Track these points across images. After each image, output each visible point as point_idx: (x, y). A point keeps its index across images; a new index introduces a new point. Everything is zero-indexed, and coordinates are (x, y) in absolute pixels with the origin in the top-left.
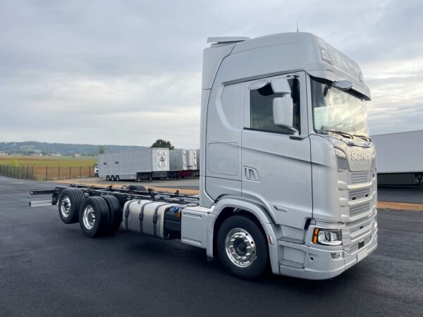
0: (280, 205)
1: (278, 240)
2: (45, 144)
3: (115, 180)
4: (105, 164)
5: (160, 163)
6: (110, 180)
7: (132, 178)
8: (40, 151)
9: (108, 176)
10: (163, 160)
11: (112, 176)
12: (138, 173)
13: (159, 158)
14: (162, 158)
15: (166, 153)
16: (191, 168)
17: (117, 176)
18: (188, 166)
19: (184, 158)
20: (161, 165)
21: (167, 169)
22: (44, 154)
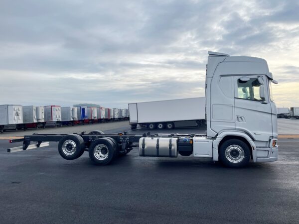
0: (257, 132)
1: (257, 147)
5: (16, 117)
10: (18, 115)
13: (14, 112)
14: (17, 112)
15: (20, 109)
16: (40, 121)
18: (38, 120)
19: (34, 112)
20: (16, 119)
21: (21, 122)
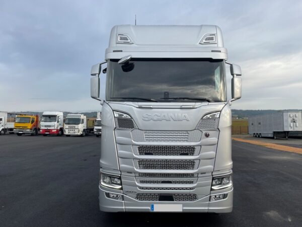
2: (241, 111)
3: (259, 137)
4: (252, 124)
5: (292, 124)
6: (256, 137)
7: (270, 136)
8: (237, 116)
9: (254, 134)
10: (294, 122)
11: (257, 134)
12: (274, 132)
13: (290, 120)
14: (294, 119)
15: (297, 115)
17: (260, 134)
20: (292, 126)
22: (239, 117)
